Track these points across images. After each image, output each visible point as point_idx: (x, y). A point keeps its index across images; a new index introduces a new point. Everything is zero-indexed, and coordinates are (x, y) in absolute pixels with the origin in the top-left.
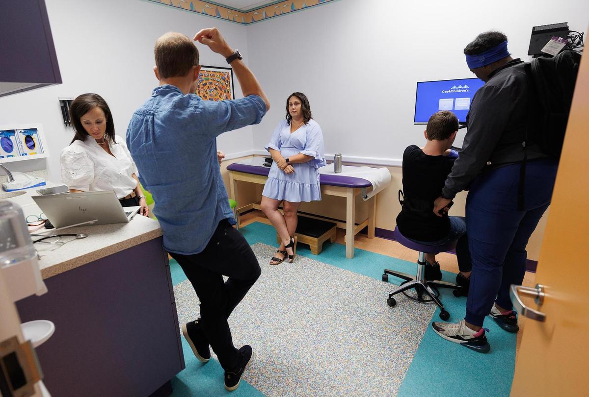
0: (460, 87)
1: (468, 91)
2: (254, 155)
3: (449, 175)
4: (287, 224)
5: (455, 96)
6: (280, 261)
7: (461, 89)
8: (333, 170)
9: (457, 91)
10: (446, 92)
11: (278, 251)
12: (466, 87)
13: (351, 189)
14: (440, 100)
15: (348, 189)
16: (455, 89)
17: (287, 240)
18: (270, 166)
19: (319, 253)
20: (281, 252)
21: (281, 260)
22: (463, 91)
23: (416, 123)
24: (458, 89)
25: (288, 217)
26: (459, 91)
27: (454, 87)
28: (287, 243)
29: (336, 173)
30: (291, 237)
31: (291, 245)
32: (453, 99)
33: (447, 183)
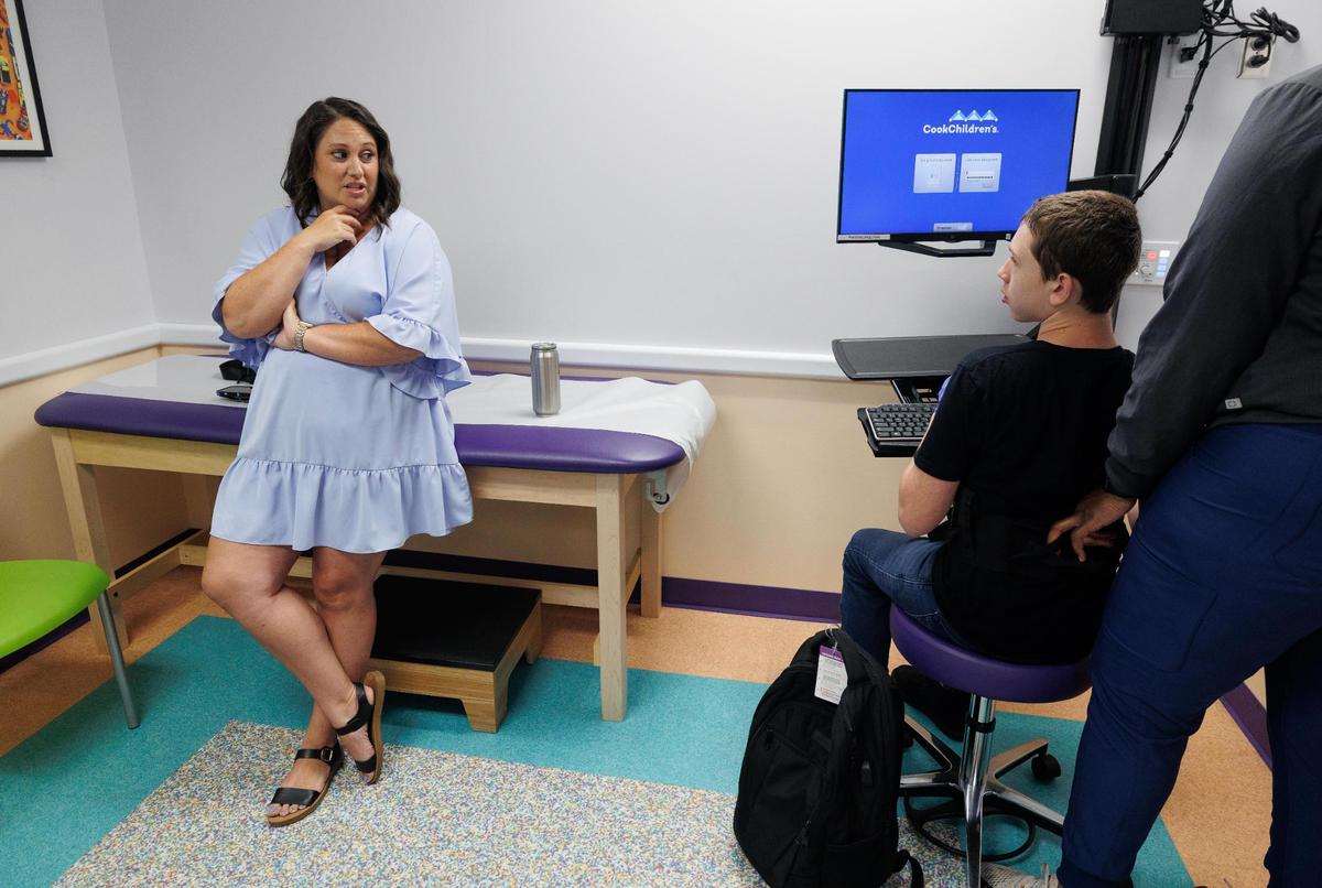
0: (974, 116)
1: (995, 130)
2: (159, 347)
3: (1119, 413)
4: (335, 636)
5: (960, 145)
6: (312, 800)
7: (977, 123)
8: (529, 405)
9: (964, 129)
10: (934, 130)
11: (300, 754)
12: (989, 116)
13: (615, 478)
14: (919, 157)
15: (601, 478)
16: (961, 123)
17: (343, 701)
18: (245, 397)
19: (501, 723)
20: (315, 754)
21: (316, 794)
22: (981, 130)
23: (846, 237)
24: (970, 123)
25: (336, 611)
26: (972, 130)
27: (959, 116)
28: (343, 714)
29: (539, 414)
30: (359, 685)
31: (364, 716)
32: (953, 156)
33: (1115, 443)
